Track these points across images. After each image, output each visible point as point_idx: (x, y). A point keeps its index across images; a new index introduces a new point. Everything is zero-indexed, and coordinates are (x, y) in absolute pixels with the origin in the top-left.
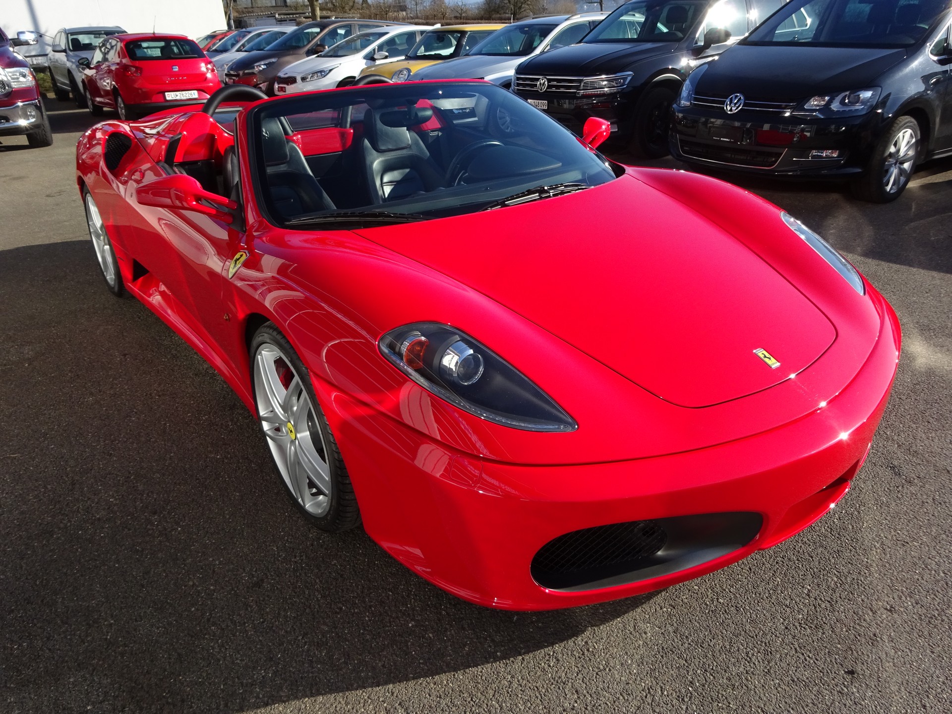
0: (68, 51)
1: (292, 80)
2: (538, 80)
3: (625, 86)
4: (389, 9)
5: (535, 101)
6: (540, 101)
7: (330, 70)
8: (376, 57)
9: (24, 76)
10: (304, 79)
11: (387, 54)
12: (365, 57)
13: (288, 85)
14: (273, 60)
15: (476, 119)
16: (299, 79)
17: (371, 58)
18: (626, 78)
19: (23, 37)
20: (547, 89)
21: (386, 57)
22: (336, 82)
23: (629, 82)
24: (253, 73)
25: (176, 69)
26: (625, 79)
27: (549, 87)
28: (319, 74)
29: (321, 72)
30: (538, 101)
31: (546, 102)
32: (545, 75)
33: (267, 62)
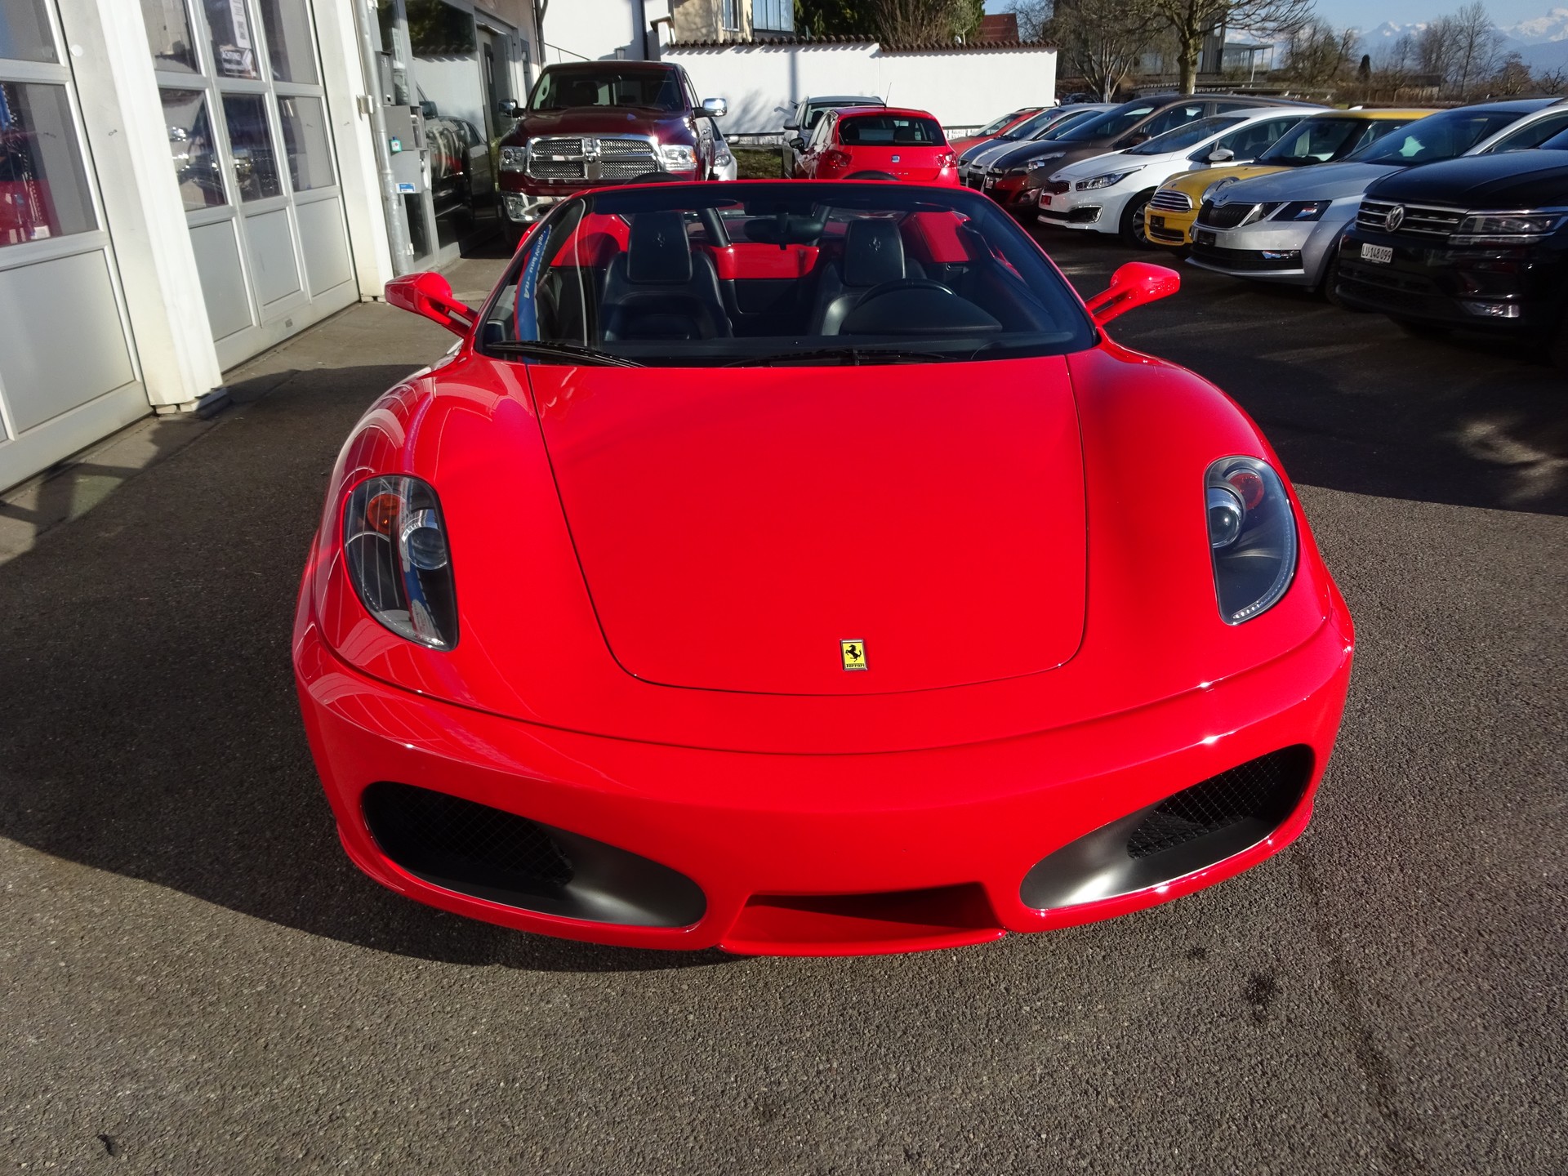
0: (801, 128)
1: (1062, 187)
2: (1390, 208)
3: (1552, 233)
4: (1403, 81)
5: (1375, 247)
6: (1382, 248)
7: (1126, 175)
8: (1212, 157)
9: (684, 157)
10: (1080, 186)
11: (1232, 153)
12: (1191, 158)
13: (1056, 194)
14: (1058, 155)
15: (1300, 271)
16: (1072, 186)
17: (1202, 158)
18: (1559, 218)
19: (710, 106)
20: (1401, 226)
21: (1229, 159)
22: (1130, 194)
23: (1560, 228)
24: (1023, 173)
25: (896, 160)
26: (1555, 220)
27: (1406, 223)
28: (1106, 180)
29: (1109, 176)
30: (1378, 247)
31: (1391, 249)
32: (1402, 200)
33: (1049, 156)
